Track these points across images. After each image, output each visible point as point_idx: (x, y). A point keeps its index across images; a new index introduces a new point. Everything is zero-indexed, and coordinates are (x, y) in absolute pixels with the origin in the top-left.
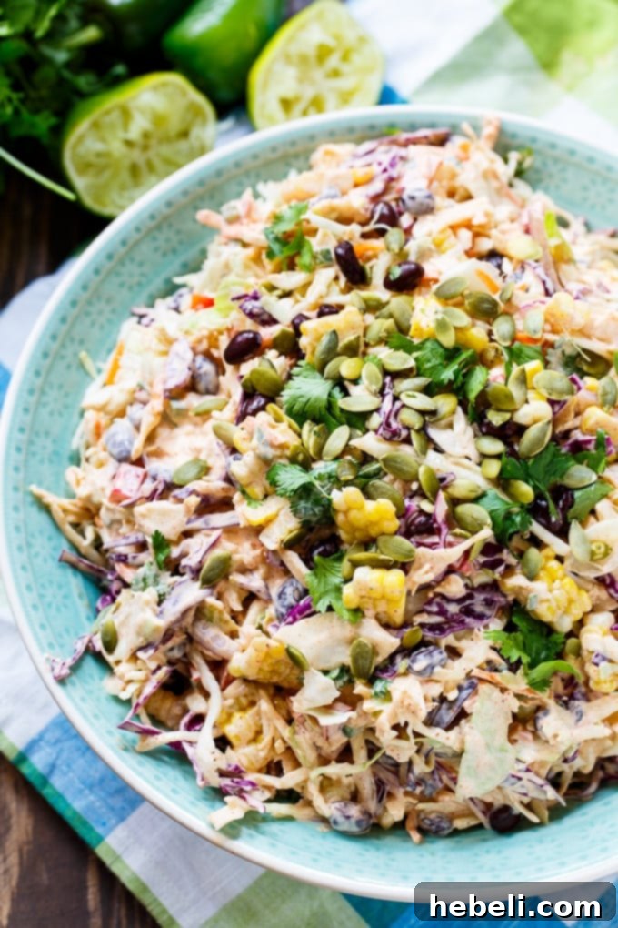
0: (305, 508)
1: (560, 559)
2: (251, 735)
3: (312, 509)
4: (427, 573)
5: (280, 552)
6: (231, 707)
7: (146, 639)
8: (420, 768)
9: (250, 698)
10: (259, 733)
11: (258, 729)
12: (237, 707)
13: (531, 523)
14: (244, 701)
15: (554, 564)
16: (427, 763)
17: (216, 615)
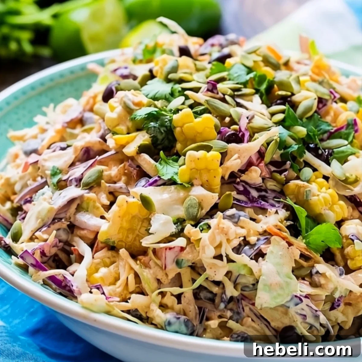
0: (154, 127)
1: (326, 178)
2: (111, 280)
3: (159, 129)
4: (235, 159)
5: (136, 158)
6: (98, 264)
7: (43, 220)
8: (231, 291)
9: (112, 259)
10: (117, 279)
11: (117, 276)
12: (102, 264)
13: (305, 153)
14: (108, 261)
15: (321, 180)
16: (235, 287)
17: (91, 204)
